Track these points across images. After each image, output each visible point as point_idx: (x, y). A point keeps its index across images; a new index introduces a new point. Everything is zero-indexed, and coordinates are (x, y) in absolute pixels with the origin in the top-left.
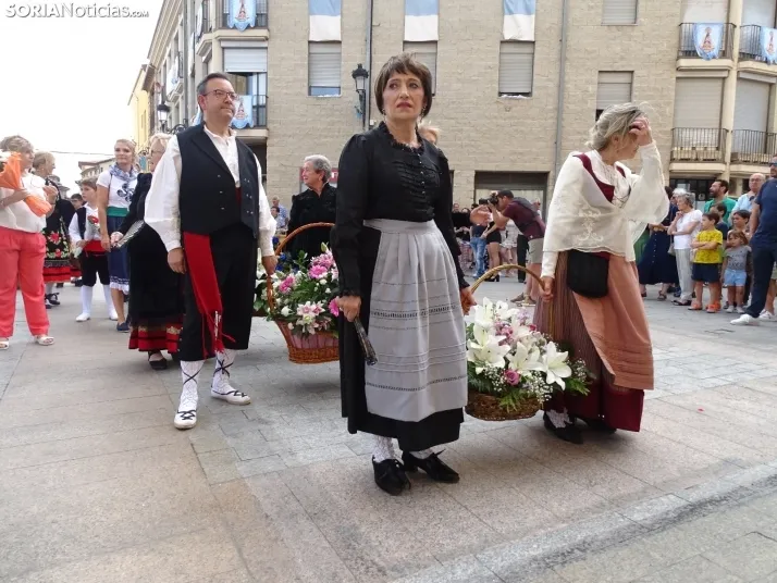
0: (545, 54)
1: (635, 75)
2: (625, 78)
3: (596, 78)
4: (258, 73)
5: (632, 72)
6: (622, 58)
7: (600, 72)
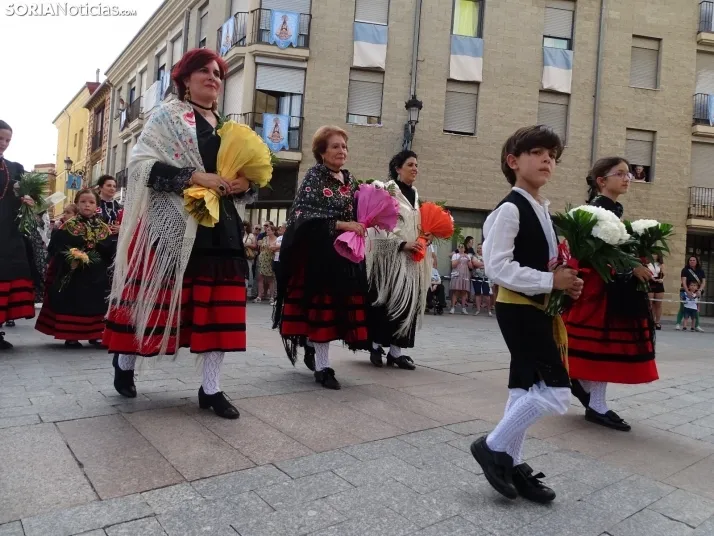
0: (580, 107)
1: (658, 135)
2: (647, 137)
3: (624, 133)
4: (292, 94)
5: (654, 132)
6: (646, 118)
7: (628, 129)
